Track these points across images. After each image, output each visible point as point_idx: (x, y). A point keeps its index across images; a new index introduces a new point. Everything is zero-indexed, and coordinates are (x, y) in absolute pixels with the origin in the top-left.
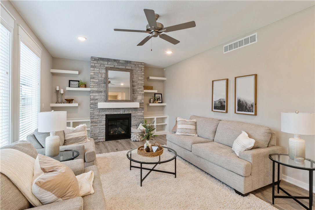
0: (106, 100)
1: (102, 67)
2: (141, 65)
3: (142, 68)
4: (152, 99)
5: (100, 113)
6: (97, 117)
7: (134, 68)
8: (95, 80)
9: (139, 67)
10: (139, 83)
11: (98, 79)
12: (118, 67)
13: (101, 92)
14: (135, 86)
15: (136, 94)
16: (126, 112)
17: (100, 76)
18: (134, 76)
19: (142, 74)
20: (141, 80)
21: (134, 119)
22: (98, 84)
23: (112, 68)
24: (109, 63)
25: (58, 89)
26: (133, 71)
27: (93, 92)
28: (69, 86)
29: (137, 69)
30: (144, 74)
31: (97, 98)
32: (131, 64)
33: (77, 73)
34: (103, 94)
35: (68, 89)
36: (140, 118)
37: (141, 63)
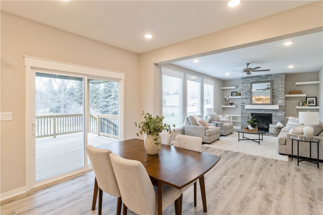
0: (251, 103)
1: (248, 83)
2: (282, 75)
3: (283, 78)
4: (300, 103)
5: (247, 112)
6: (245, 114)
7: (274, 79)
8: (243, 91)
9: (279, 77)
10: (279, 90)
11: (246, 91)
12: (260, 80)
13: (248, 98)
14: (276, 93)
15: (276, 99)
16: (267, 112)
17: (247, 88)
18: (274, 85)
19: (283, 82)
20: (282, 88)
21: (275, 118)
22: (246, 93)
23: (256, 82)
24: (253, 79)
25: (225, 98)
26: (273, 82)
27: (242, 98)
28: (232, 96)
29: (278, 79)
30: (284, 82)
31: (245, 102)
32: (272, 76)
33: (235, 87)
34: (249, 100)
35: (230, 97)
36: (281, 117)
37: (282, 73)
